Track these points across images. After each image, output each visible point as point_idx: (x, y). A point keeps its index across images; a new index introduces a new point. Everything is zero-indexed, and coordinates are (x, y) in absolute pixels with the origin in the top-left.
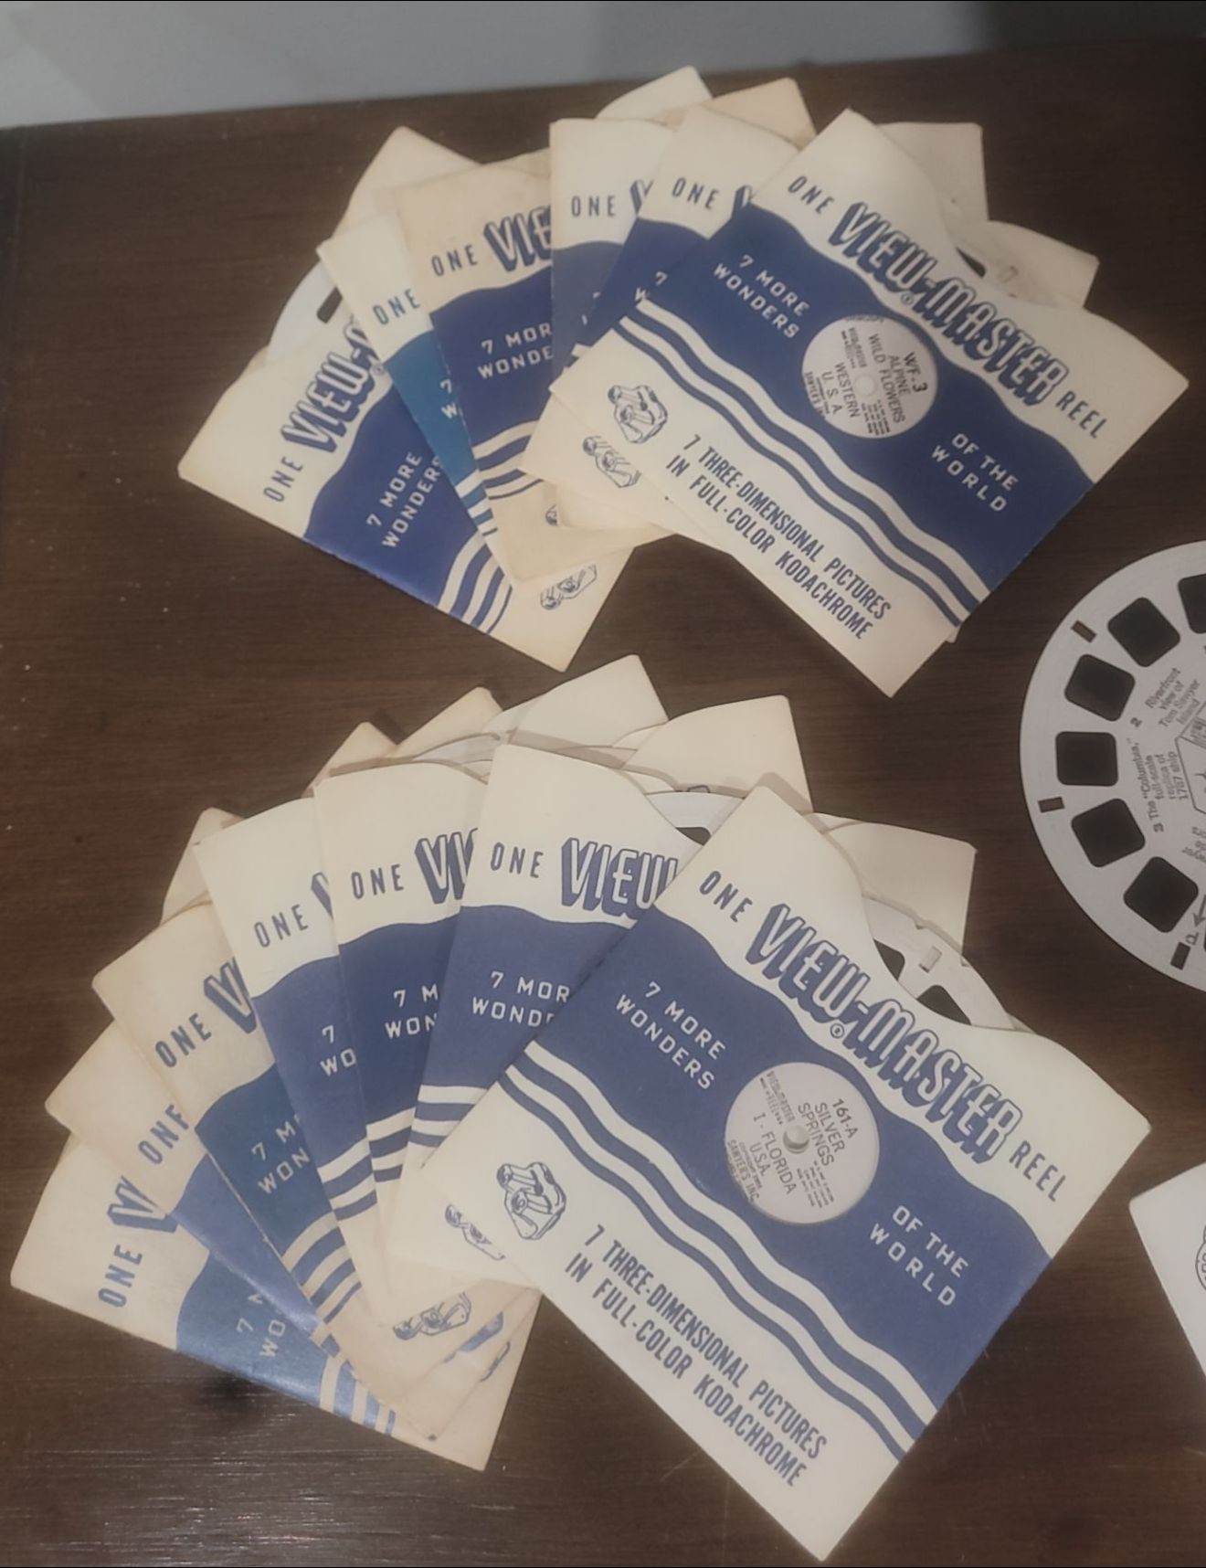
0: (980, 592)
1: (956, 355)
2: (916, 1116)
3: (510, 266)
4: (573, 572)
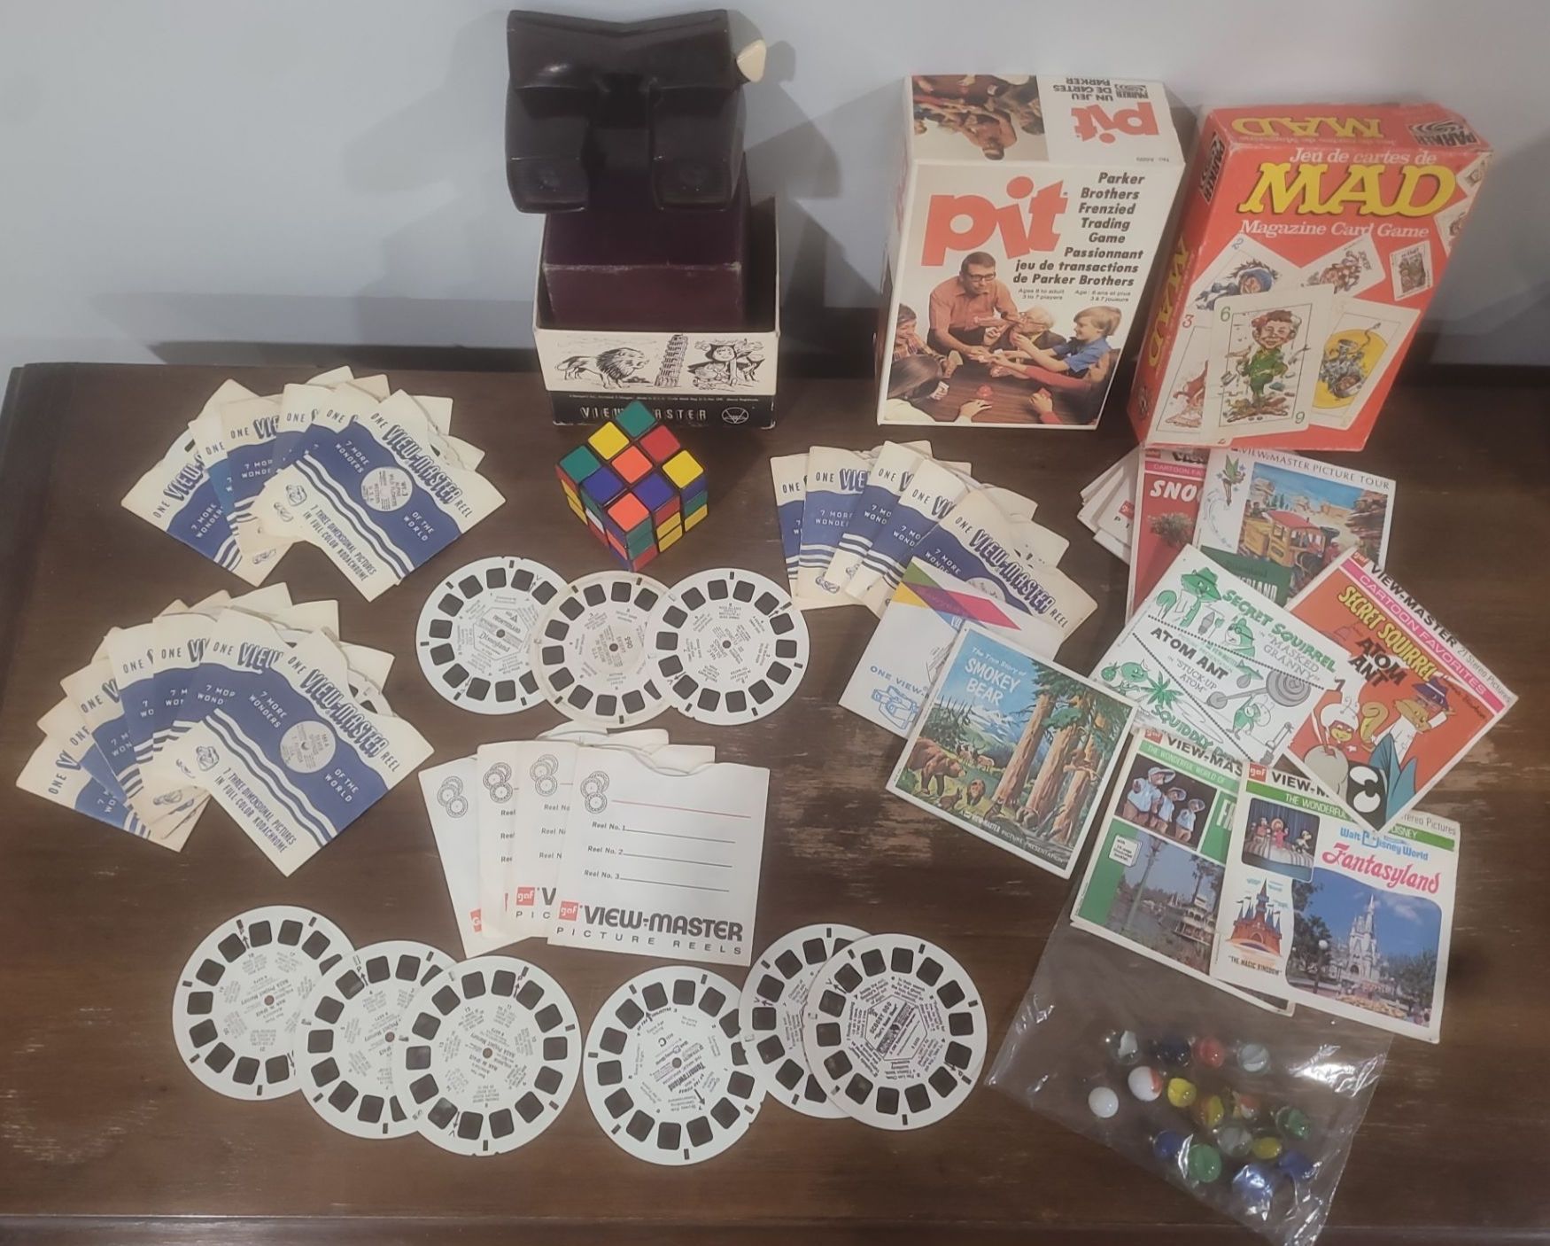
0: (411, 568)
1: (421, 484)
2: (351, 741)
3: (261, 436)
4: (267, 550)
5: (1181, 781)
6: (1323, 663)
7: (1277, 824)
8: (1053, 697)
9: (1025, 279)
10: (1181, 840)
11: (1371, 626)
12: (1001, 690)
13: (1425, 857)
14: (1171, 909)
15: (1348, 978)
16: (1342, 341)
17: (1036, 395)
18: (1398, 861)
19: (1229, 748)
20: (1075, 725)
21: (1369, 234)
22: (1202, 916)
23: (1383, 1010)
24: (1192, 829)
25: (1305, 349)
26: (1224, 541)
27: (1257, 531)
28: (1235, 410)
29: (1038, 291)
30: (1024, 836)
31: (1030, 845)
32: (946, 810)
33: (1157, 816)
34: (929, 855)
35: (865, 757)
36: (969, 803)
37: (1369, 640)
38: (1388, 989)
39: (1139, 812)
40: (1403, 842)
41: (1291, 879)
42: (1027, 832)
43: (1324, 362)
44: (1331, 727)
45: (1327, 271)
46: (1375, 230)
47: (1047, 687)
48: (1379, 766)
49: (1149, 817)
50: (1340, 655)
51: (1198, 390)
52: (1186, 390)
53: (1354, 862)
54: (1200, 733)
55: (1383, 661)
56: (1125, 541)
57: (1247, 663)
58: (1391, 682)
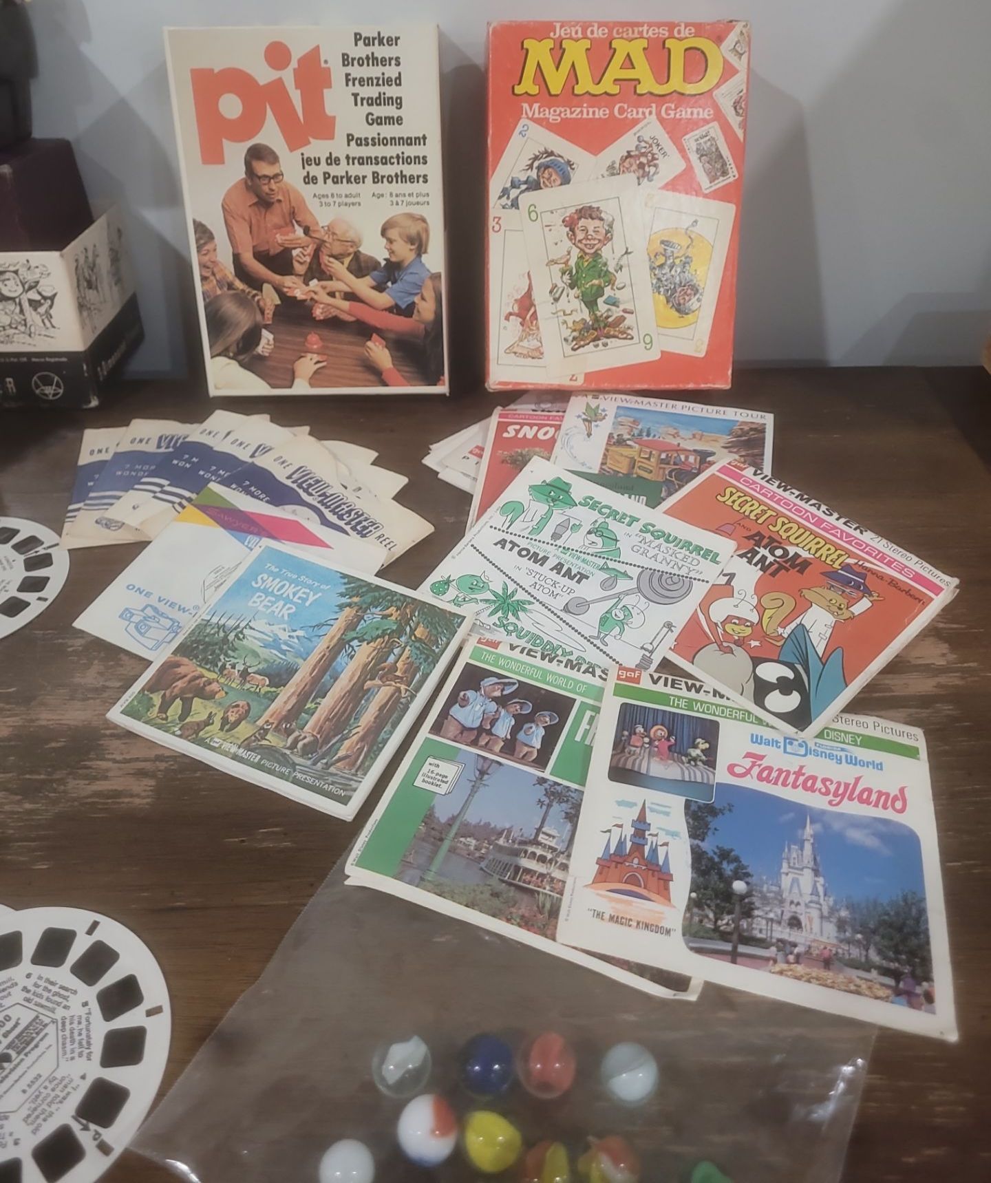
5: (526, 692)
6: (704, 557)
7: (659, 731)
8: (362, 609)
9: (314, 180)
10: (523, 760)
11: (760, 521)
12: (294, 603)
13: (879, 766)
14: (500, 849)
15: (785, 936)
16: (662, 242)
17: (369, 344)
18: (843, 774)
19: (593, 656)
20: (387, 637)
21: (654, 116)
22: (549, 856)
23: (852, 987)
24: (538, 746)
25: (627, 253)
26: (583, 464)
27: (622, 455)
28: (575, 334)
29: (332, 195)
30: (294, 765)
31: (299, 775)
32: (186, 738)
33: (489, 733)
34: (148, 800)
35: (96, 690)
36: (222, 729)
37: (759, 534)
38: (855, 952)
39: (464, 729)
40: (843, 750)
41: (682, 800)
42: (298, 760)
43: (652, 269)
44: (724, 623)
45: (623, 159)
46: (658, 114)
47: (355, 599)
48: (794, 660)
49: (478, 734)
50: (725, 546)
51: (529, 310)
52: (516, 309)
53: (774, 775)
54: (555, 643)
55: (779, 552)
56: (473, 475)
57: (611, 564)
58: (793, 572)
